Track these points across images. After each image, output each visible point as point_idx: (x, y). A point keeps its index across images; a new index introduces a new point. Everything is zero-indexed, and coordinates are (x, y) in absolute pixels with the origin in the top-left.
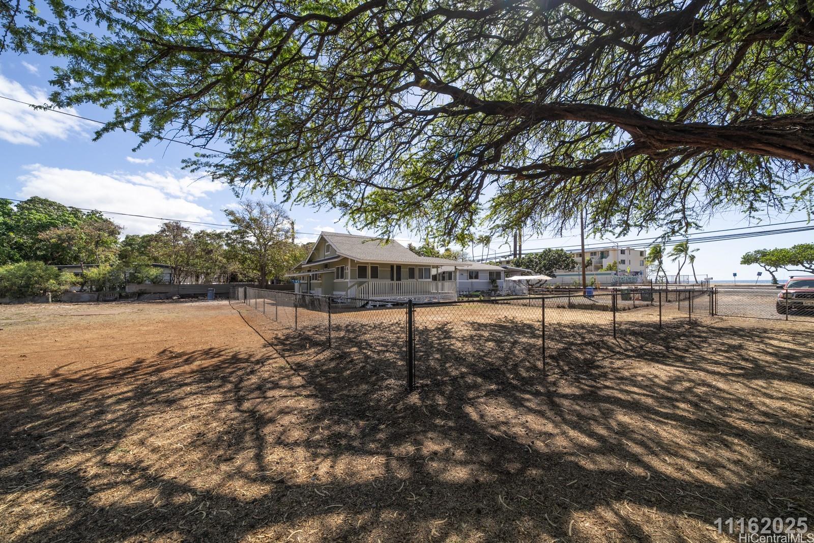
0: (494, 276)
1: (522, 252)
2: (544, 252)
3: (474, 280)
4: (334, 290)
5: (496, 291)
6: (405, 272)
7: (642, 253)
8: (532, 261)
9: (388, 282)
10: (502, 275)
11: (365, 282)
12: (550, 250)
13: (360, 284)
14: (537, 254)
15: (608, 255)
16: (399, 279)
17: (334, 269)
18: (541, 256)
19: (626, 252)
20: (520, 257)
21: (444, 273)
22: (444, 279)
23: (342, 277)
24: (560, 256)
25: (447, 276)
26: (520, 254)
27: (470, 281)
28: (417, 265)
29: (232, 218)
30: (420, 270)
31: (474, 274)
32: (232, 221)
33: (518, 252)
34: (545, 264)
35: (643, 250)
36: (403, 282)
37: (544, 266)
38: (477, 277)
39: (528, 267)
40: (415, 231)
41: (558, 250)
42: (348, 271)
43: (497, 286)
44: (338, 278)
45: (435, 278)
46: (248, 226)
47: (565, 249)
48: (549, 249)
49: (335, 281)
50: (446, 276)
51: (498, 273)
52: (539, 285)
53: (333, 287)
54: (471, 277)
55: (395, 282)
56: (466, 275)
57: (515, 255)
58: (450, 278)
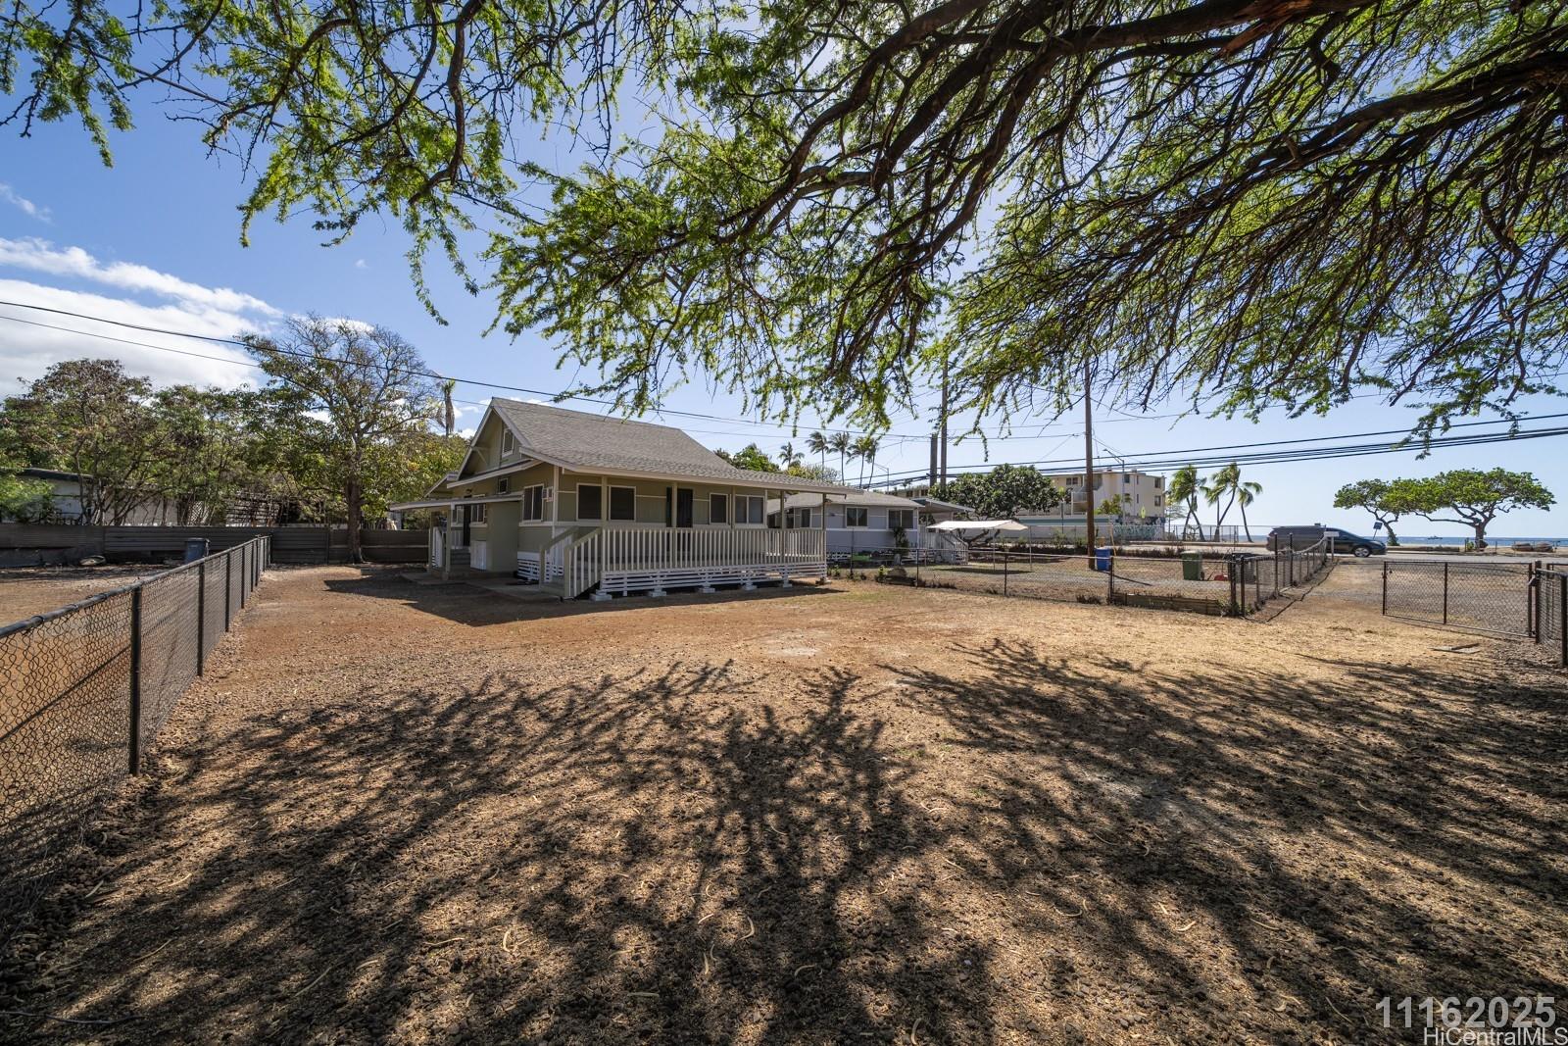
0: (899, 520)
1: (948, 472)
2: (996, 471)
3: (858, 529)
4: (518, 547)
5: (904, 553)
6: (701, 505)
7: (1158, 482)
8: (971, 490)
9: (657, 530)
10: (916, 516)
11: (591, 529)
12: (1007, 468)
13: (581, 533)
14: (980, 476)
15: (1100, 484)
16: (686, 521)
17: (520, 495)
18: (990, 480)
19: (1131, 479)
20: (943, 481)
21: (791, 510)
22: (790, 524)
23: (537, 516)
24: (1029, 480)
25: (799, 518)
26: (944, 476)
27: (850, 529)
28: (731, 489)
29: (267, 359)
30: (740, 502)
31: (857, 515)
32: (266, 367)
33: (939, 472)
34: (998, 495)
35: (1158, 474)
36: (698, 530)
37: (998, 501)
38: (863, 522)
39: (963, 502)
40: (728, 377)
41: (1023, 469)
42: (553, 498)
43: (905, 544)
44: (527, 517)
45: (773, 522)
46: (313, 382)
47: (1038, 467)
48: (1007, 465)
49: (523, 524)
50: (797, 517)
51: (908, 514)
52: (983, 540)
53: (518, 540)
54: (851, 522)
55: (675, 530)
56: (840, 515)
57: (933, 476)
58: (805, 523)
